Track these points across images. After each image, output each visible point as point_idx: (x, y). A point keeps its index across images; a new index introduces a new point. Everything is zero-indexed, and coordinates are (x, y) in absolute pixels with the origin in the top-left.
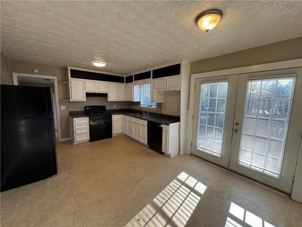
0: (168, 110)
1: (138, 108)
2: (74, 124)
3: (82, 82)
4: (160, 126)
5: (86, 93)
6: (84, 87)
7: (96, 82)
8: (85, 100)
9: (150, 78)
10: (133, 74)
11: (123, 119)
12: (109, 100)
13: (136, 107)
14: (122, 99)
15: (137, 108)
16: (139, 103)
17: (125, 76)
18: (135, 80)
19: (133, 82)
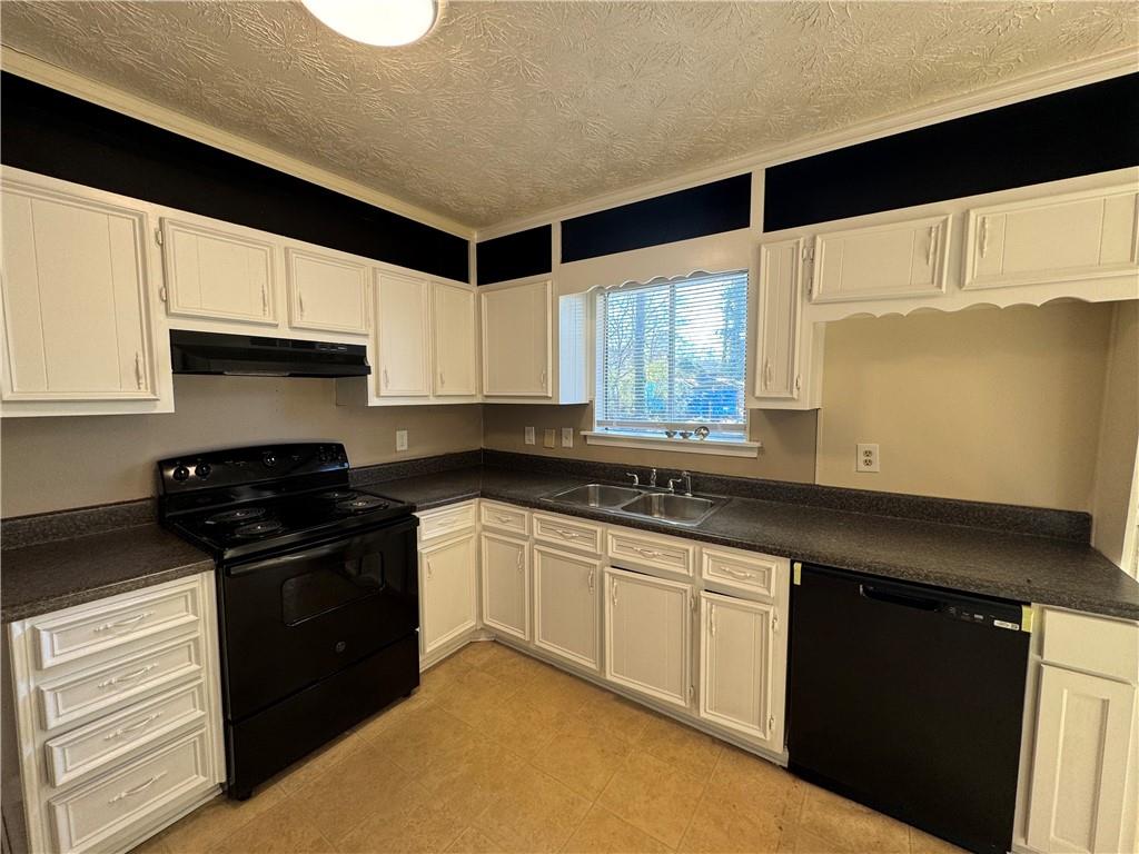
0: (876, 458)
1: (568, 442)
2: (23, 690)
3: (125, 226)
4: (1018, 619)
5: (172, 332)
6: (156, 280)
7: (268, 245)
8: (166, 403)
9: (745, 223)
10: (554, 218)
11: (485, 528)
12: (373, 401)
13: (550, 441)
14: (460, 387)
15: (565, 445)
16: (578, 414)
17: (474, 238)
18: (565, 259)
19: (549, 269)
